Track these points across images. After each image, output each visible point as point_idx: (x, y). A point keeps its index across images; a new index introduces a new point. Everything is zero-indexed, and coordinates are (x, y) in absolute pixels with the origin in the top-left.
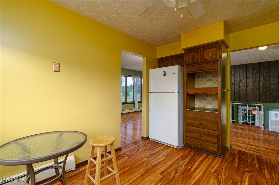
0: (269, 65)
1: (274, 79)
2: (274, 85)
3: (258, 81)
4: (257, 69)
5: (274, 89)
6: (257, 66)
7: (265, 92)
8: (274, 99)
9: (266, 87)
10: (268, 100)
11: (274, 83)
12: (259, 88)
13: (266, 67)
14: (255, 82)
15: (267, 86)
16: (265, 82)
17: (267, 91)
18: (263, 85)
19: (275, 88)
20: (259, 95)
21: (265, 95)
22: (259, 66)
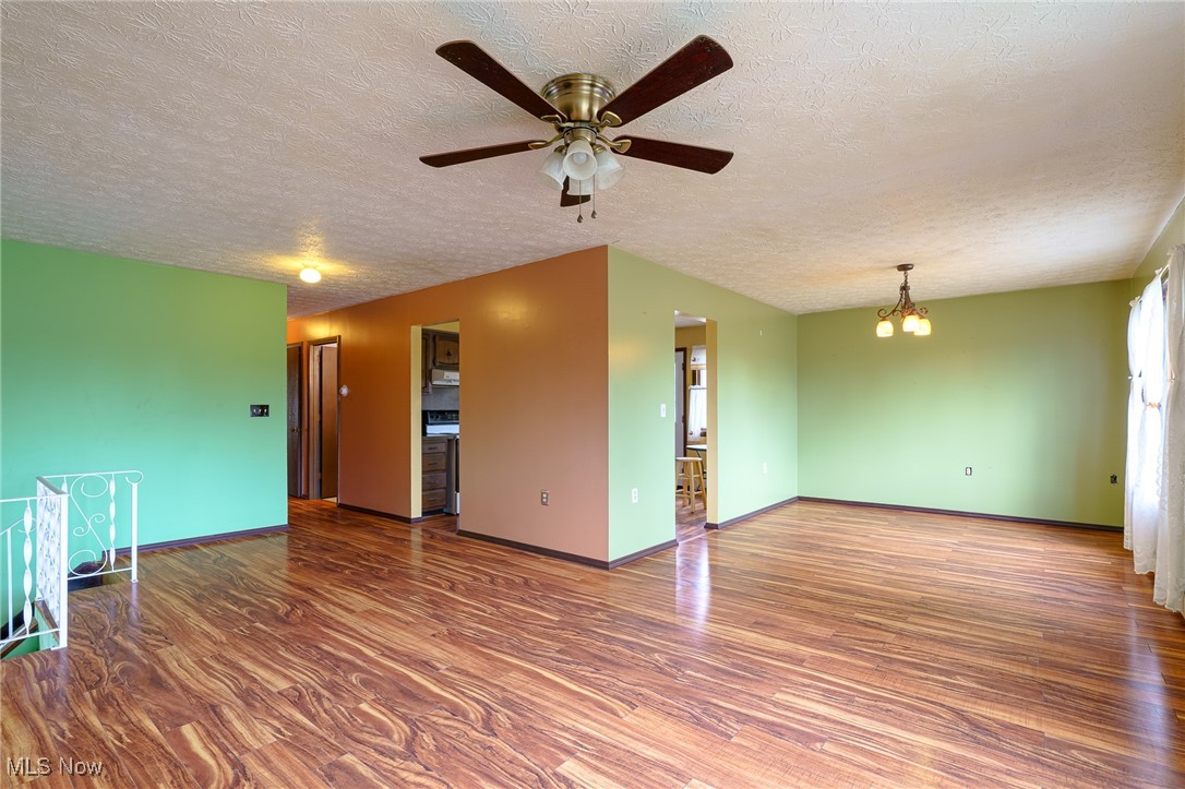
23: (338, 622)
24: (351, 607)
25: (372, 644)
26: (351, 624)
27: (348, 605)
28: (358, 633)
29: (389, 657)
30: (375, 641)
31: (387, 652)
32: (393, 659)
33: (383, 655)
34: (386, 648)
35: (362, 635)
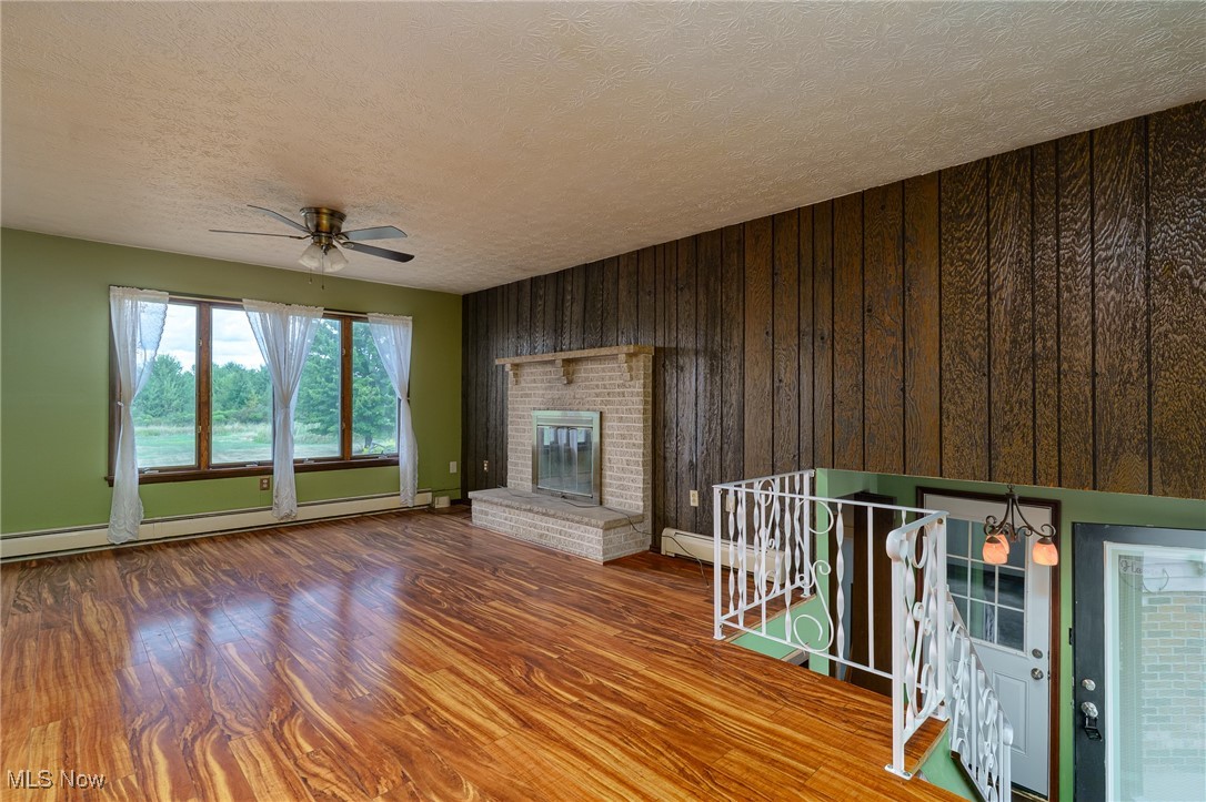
0: (1058, 172)
1: (1093, 285)
2: (1094, 338)
3: (978, 309)
4: (970, 216)
5: (1095, 374)
6: (973, 191)
7: (1026, 395)
8: (1094, 457)
9: (1034, 358)
10: (1054, 463)
11: (1093, 321)
12: (985, 363)
13: (1032, 195)
14: (961, 314)
15: (1039, 346)
16: (1030, 314)
17: (1040, 388)
18: (1014, 341)
19: (1101, 367)
20: (984, 418)
21: (1030, 423)
22: (988, 187)
23: (465, 654)
24: (453, 677)
25: (430, 629)
26: (451, 651)
27: (458, 681)
28: (443, 640)
29: (417, 617)
30: (427, 631)
31: (418, 621)
32: (414, 616)
33: (422, 620)
34: (418, 625)
35: (439, 638)
